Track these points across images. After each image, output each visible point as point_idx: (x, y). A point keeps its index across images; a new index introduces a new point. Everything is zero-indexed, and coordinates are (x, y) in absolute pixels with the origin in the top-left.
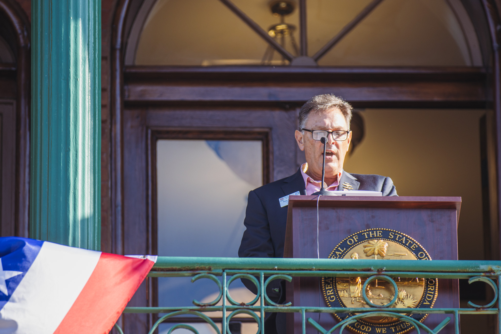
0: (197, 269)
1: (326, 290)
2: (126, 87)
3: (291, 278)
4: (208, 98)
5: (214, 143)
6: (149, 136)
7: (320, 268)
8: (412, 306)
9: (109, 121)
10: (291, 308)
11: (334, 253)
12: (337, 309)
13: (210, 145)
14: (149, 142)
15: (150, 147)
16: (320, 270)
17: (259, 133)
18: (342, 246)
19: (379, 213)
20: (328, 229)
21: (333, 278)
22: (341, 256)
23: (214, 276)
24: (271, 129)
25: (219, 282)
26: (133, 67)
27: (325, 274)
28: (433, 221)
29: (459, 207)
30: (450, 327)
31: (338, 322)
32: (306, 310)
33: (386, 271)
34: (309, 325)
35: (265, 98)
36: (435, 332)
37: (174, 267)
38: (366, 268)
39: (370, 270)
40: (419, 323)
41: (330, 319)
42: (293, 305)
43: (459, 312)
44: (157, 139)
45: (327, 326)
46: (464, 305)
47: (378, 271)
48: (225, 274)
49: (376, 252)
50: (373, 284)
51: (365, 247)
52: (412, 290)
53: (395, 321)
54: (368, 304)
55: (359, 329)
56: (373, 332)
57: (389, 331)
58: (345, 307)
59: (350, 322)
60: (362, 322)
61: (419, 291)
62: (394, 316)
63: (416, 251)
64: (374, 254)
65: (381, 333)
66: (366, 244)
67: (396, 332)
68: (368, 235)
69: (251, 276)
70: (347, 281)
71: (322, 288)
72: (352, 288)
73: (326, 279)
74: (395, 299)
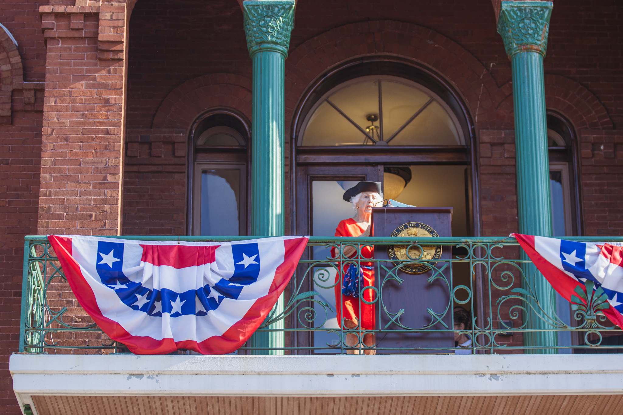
0: (329, 242)
1: (389, 252)
2: (298, 156)
4: (337, 161)
6: (309, 179)
8: (430, 259)
9: (290, 172)
10: (373, 260)
11: (393, 234)
12: (394, 260)
13: (338, 183)
14: (309, 182)
15: (309, 184)
16: (386, 242)
17: (361, 177)
19: (414, 215)
20: (390, 222)
21: (392, 246)
22: (396, 235)
24: (366, 175)
26: (301, 146)
27: (389, 244)
28: (439, 219)
29: (452, 212)
30: (447, 269)
31: (395, 266)
32: (380, 261)
33: (417, 242)
34: (381, 268)
35: (364, 161)
36: (440, 271)
37: (318, 241)
38: (408, 241)
39: (410, 242)
40: (433, 266)
41: (391, 265)
42: (373, 259)
43: (452, 261)
44: (313, 180)
45: (390, 268)
46: (454, 258)
47: (414, 242)
48: (341, 244)
49: (413, 233)
50: (411, 248)
51: (408, 231)
52: (429, 251)
53: (422, 266)
54: (409, 258)
55: (405, 270)
56: (412, 271)
57: (419, 271)
58: (398, 259)
59: (401, 267)
60: (406, 266)
61: (433, 252)
62: (422, 264)
63: (432, 233)
64: (412, 234)
65: (415, 272)
66: (408, 229)
67: (422, 271)
68: (409, 225)
69: (354, 245)
70: (399, 247)
71: (387, 251)
72: (402, 250)
73: (389, 246)
74: (422, 255)
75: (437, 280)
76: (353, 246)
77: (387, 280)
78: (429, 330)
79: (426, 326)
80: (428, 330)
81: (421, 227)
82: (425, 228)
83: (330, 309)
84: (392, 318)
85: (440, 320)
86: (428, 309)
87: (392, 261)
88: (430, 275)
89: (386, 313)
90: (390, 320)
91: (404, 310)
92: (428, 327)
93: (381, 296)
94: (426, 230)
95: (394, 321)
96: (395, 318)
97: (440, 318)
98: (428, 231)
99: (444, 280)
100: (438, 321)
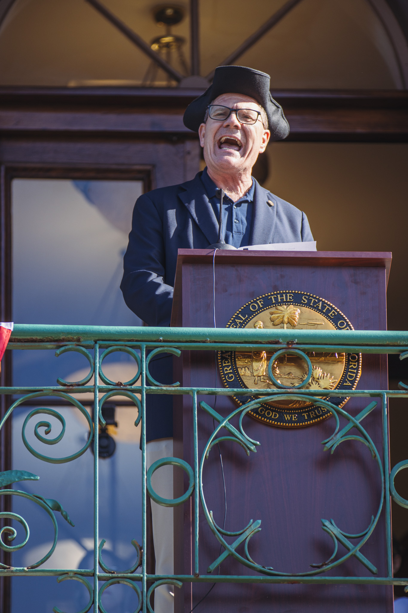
0: (63, 340)
1: (223, 368)
3: (180, 352)
4: (76, 127)
5: (82, 183)
6: (3, 174)
7: (216, 339)
8: (329, 387)
10: (179, 388)
11: (234, 321)
12: (235, 390)
13: (77, 186)
14: (3, 181)
15: (2, 187)
16: (215, 342)
17: (140, 172)
18: (243, 313)
19: (290, 272)
20: (226, 291)
21: (231, 352)
22: (242, 325)
23: (84, 349)
24: (154, 166)
25: (90, 356)
27: (222, 348)
28: (356, 283)
29: (388, 265)
30: (376, 414)
31: (238, 406)
32: (198, 392)
33: (297, 344)
34: (201, 411)
35: (147, 128)
36: (358, 420)
37: (34, 338)
38: (272, 339)
39: (277, 343)
40: (340, 408)
41: (228, 403)
42: (181, 386)
43: (387, 394)
44: (12, 178)
45: (224, 412)
46: (393, 386)
47: (288, 344)
48: (97, 346)
49: (286, 320)
50: (281, 360)
51: (272, 314)
52: (330, 367)
53: (308, 407)
54: (275, 384)
55: (264, 416)
56: (281, 419)
57: (301, 419)
58: (246, 387)
59: (252, 407)
60: (267, 407)
61: (339, 369)
62: (308, 401)
63: (336, 320)
64: (282, 322)
65: (291, 421)
66: (273, 310)
67: (309, 419)
68: (276, 299)
69: (130, 349)
70: (250, 357)
71: (218, 365)
72: (255, 365)
73: (222, 353)
74: (308, 379)
75: (347, 444)
76: (129, 352)
77: (216, 441)
78: (327, 578)
79: (318, 567)
80: (323, 578)
81: (308, 305)
82: (317, 309)
83: (66, 519)
84: (230, 544)
85: (355, 550)
86: (323, 520)
87: (227, 390)
88: (330, 431)
89: (213, 531)
90: (222, 549)
91: (260, 521)
92: (325, 568)
93: (202, 485)
94: (321, 311)
95: (233, 551)
96: (236, 544)
97: (355, 544)
98: (326, 314)
99: (367, 444)
100: (350, 554)
